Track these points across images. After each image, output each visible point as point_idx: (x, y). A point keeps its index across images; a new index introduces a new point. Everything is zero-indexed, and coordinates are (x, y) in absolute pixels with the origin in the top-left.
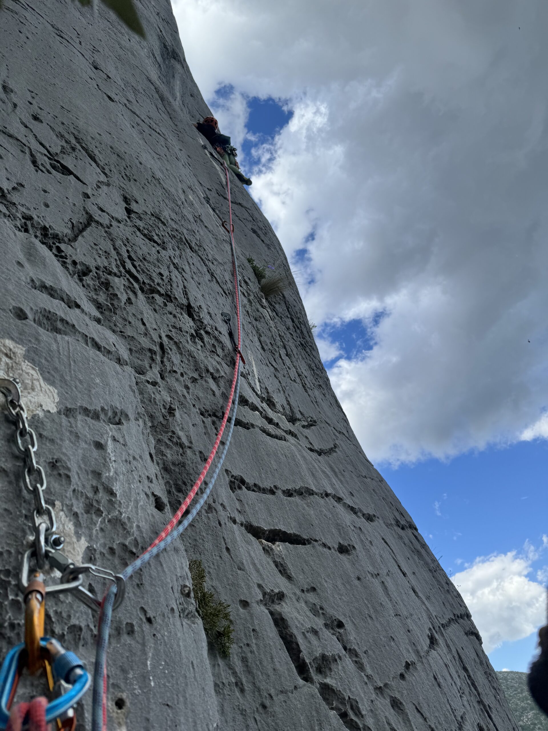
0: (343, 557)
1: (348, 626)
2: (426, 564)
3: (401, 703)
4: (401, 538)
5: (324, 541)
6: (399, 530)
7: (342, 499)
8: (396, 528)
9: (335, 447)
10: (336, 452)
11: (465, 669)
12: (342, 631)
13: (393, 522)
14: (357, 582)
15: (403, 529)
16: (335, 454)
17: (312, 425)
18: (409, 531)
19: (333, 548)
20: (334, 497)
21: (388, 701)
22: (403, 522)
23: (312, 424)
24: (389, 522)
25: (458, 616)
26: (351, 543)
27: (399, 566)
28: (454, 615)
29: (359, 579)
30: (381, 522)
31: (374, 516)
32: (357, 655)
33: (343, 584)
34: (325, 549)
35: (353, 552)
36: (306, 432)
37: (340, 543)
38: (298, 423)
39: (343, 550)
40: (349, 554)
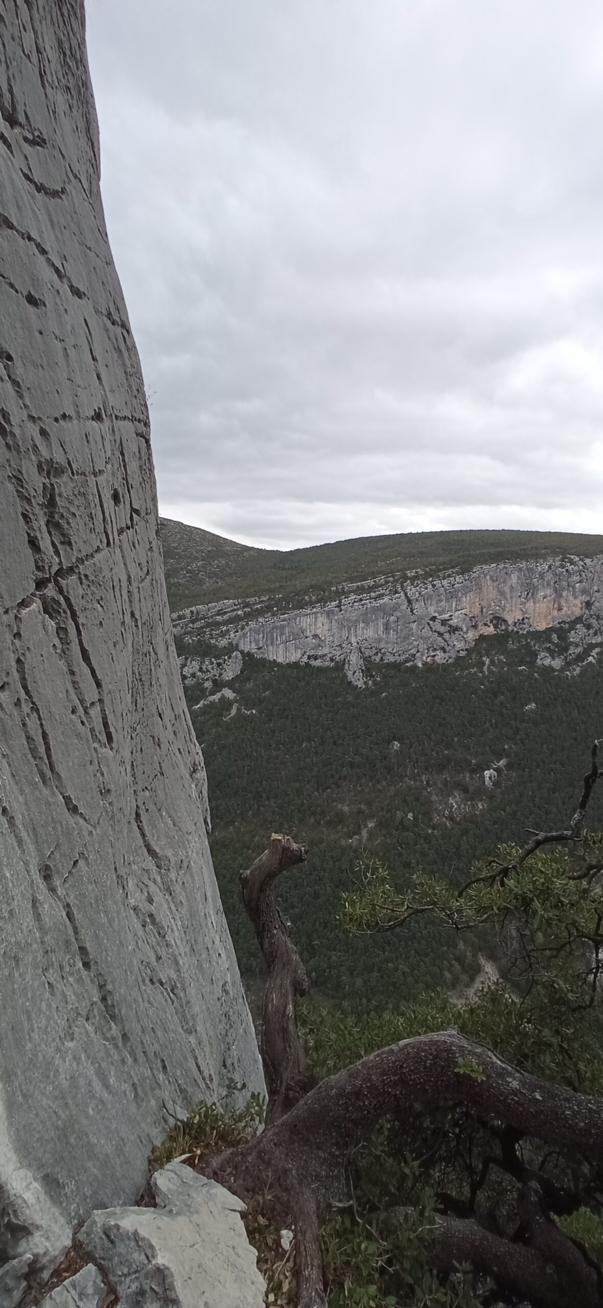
0: (30, 308)
1: (18, 362)
2: (124, 365)
3: (49, 435)
4: (107, 330)
5: (12, 281)
6: (109, 323)
7: (47, 253)
8: (105, 318)
9: (63, 192)
10: (61, 198)
11: (122, 454)
12: (10, 363)
13: (105, 312)
14: (37, 334)
15: (113, 323)
16: (59, 201)
17: (39, 144)
18: (119, 330)
19: (22, 293)
20: (38, 245)
21: (38, 429)
22: (116, 317)
23: (38, 142)
24: (100, 309)
25: (136, 419)
26: (42, 298)
27: (91, 349)
28: (132, 416)
29: (41, 333)
30: (90, 302)
31: (85, 294)
32: (19, 386)
33: (23, 329)
34: (11, 290)
35: (43, 307)
36: (27, 148)
37: (29, 292)
38: (17, 130)
39: (32, 300)
40: (37, 308)
